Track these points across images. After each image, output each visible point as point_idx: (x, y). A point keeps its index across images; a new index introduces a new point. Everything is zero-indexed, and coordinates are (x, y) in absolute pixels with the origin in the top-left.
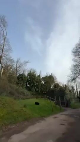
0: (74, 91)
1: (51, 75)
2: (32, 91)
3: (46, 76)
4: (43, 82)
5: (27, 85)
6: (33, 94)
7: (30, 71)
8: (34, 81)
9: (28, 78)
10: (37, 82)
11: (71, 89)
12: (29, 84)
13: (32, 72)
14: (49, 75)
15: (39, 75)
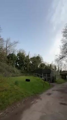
0: (56, 69)
1: (38, 56)
2: (21, 70)
3: (34, 57)
4: (31, 62)
5: (16, 64)
6: (22, 72)
7: (20, 52)
8: (23, 61)
9: (18, 58)
10: (26, 62)
11: (54, 68)
12: (18, 63)
13: (21, 52)
14: (36, 56)
15: (27, 55)
